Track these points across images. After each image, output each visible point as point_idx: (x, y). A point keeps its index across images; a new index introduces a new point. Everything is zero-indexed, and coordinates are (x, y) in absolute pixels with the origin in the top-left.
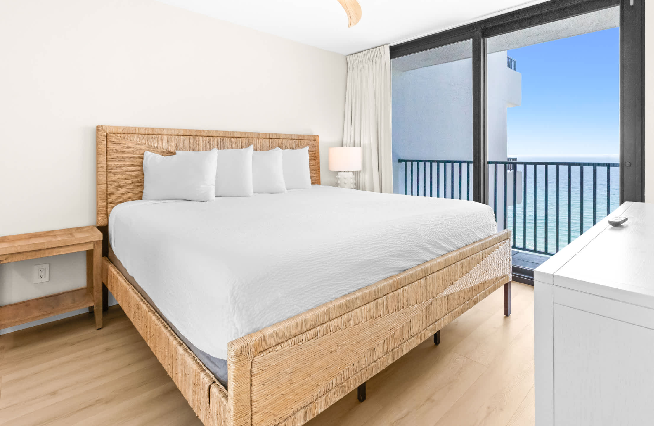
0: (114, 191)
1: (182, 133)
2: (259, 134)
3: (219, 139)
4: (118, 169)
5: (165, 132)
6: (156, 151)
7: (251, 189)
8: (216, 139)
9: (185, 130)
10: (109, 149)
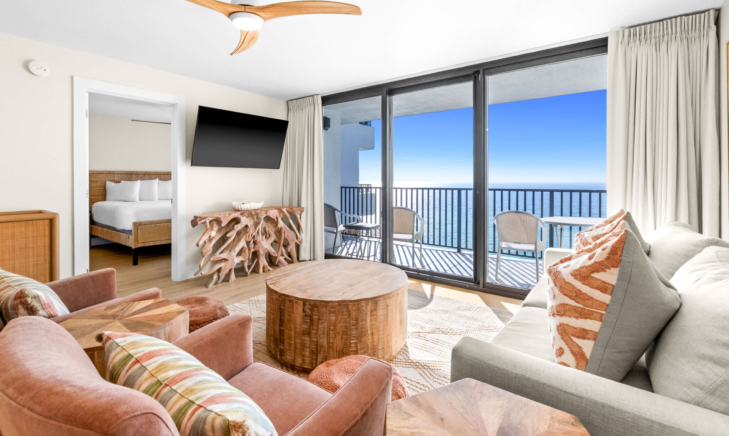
0: (93, 198)
1: (124, 173)
2: (164, 172)
3: (143, 176)
4: (95, 189)
5: (116, 173)
6: (111, 181)
7: (157, 198)
8: (141, 175)
9: (125, 172)
10: (91, 180)
